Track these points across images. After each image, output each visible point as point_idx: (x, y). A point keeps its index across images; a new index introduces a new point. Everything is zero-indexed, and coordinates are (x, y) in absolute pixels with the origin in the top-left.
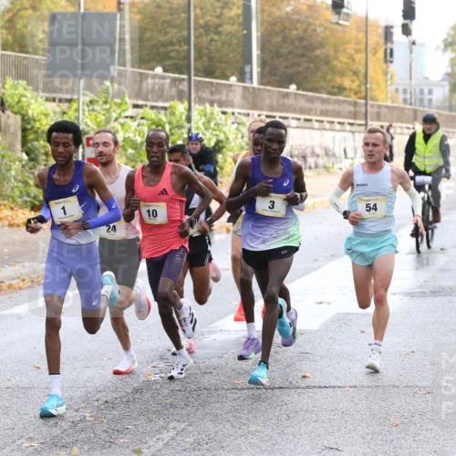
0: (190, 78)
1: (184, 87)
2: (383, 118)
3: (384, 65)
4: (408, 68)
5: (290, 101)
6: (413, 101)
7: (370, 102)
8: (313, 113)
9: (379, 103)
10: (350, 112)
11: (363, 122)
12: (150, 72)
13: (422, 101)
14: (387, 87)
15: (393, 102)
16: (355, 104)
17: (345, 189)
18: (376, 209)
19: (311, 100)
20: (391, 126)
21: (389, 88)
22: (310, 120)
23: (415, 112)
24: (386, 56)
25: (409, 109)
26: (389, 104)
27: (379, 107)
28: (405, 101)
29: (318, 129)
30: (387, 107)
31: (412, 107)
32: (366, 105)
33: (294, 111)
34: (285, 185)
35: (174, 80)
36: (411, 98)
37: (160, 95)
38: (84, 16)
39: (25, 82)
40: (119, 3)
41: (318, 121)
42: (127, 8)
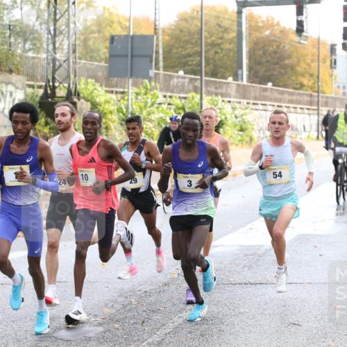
1: (198, 84)
2: (329, 105)
3: (330, 70)
5: (268, 94)
7: (321, 95)
8: (283, 101)
10: (307, 101)
12: (176, 74)
14: (332, 85)
15: (336, 94)
18: (281, 176)
19: (282, 93)
24: (331, 64)
26: (333, 95)
27: (327, 97)
28: (344, 94)
30: (332, 98)
32: (318, 96)
34: (200, 166)
35: (191, 80)
37: (182, 89)
38: (133, 37)
39: (94, 80)
40: (155, 29)
41: (286, 107)
42: (160, 32)
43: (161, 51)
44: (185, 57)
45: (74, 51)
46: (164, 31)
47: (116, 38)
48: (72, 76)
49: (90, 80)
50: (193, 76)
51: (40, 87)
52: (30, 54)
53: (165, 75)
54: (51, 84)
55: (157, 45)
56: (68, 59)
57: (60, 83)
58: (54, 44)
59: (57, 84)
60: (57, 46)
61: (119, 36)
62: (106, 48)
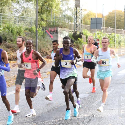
0: (115, 30)
1: (114, 31)
12: (108, 28)
34: (70, 57)
35: (112, 30)
37: (110, 32)
38: (97, 19)
39: (87, 30)
40: (103, 16)
42: (104, 17)
43: (104, 22)
44: (111, 23)
45: (82, 22)
46: (105, 17)
47: (93, 19)
48: (81, 28)
49: (86, 30)
50: (113, 29)
51: (73, 32)
52: (70, 23)
53: (106, 29)
54: (76, 31)
55: (103, 21)
56: (80, 25)
57: (78, 31)
58: (76, 20)
59: (77, 31)
60: (77, 21)
61: (93, 18)
62: (90, 21)
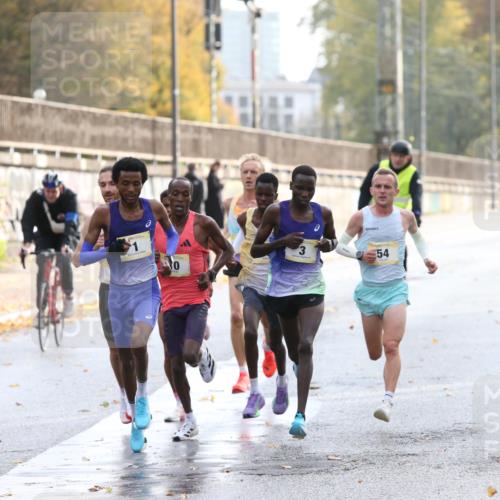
2: (204, 151)
3: (206, 55)
4: (249, 60)
5: (36, 120)
6: (258, 119)
7: (180, 122)
8: (76, 141)
9: (197, 123)
10: (144, 140)
11: (169, 158)
13: (274, 118)
14: (210, 95)
15: (221, 121)
16: (154, 125)
17: (353, 235)
18: (387, 255)
19: (74, 118)
20: (217, 164)
21: (214, 97)
22: (72, 155)
23: (262, 138)
24: (207, 38)
25: (251, 134)
26: (215, 125)
27: (198, 130)
28: (244, 118)
29: (87, 171)
30: (211, 130)
31: (257, 130)
32: (174, 126)
33: (43, 139)
36: (254, 114)
41: (84, 156)
